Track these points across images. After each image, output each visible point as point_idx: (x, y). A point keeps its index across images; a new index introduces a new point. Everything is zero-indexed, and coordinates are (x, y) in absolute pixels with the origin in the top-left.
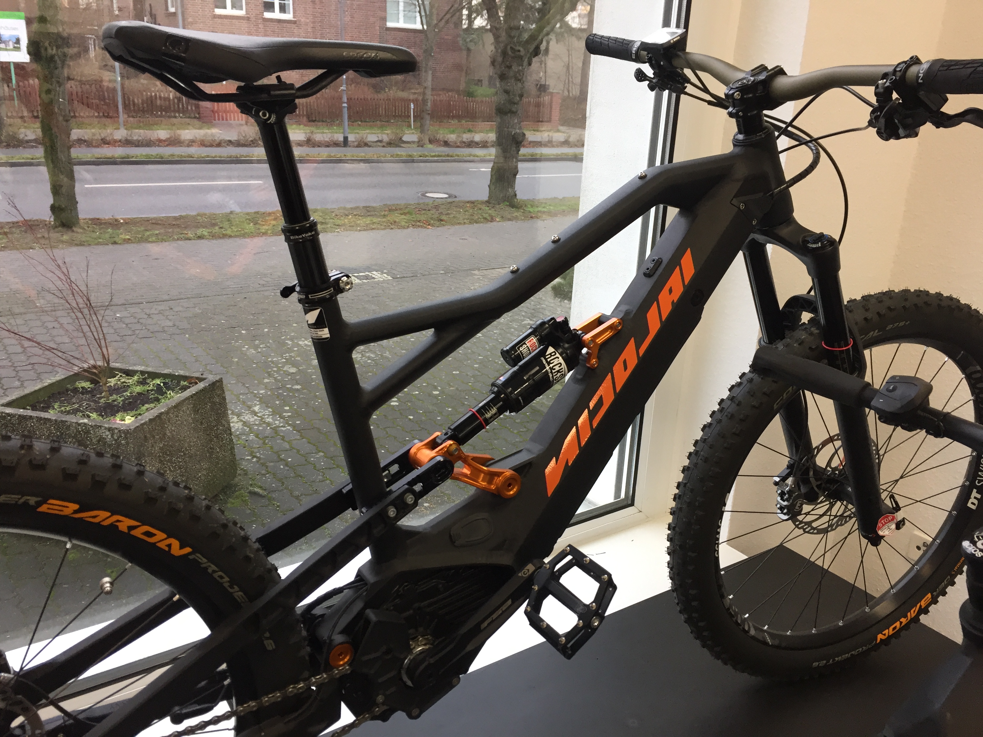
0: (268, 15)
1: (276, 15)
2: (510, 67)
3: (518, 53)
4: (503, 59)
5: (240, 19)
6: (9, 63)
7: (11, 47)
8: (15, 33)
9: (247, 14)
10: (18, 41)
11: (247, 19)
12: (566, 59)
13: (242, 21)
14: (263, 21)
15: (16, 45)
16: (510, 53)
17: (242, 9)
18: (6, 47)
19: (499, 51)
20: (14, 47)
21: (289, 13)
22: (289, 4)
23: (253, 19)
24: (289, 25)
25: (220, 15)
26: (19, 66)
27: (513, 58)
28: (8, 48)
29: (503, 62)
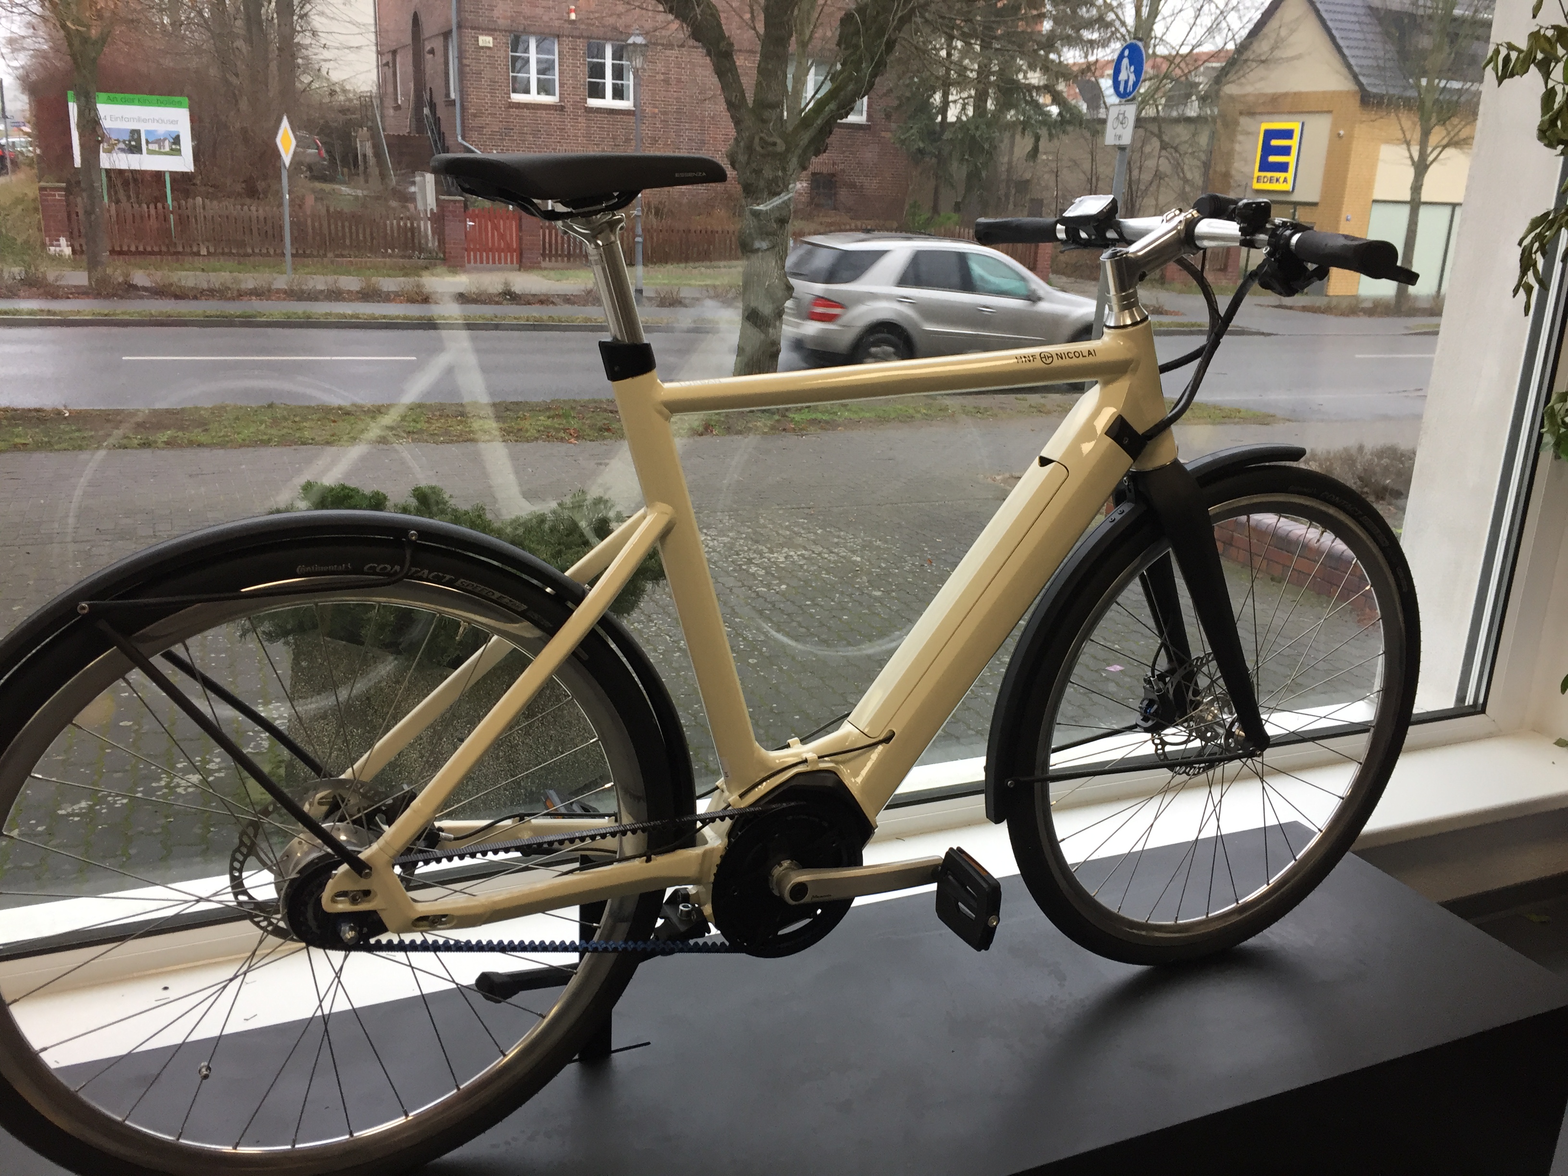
0: (593, 103)
1: (608, 102)
2: (758, 172)
3: (770, 148)
4: (750, 156)
5: (551, 110)
6: (164, 172)
7: (167, 149)
8: (172, 128)
9: (560, 101)
10: (177, 140)
11: (558, 108)
12: (1087, 166)
13: (552, 112)
14: (586, 111)
15: (174, 147)
16: (758, 149)
17: (554, 94)
18: (160, 148)
19: (742, 144)
20: (172, 149)
21: (628, 99)
22: (628, 86)
23: (569, 108)
24: (625, 118)
25: (519, 103)
26: (179, 178)
27: (763, 156)
28: (162, 150)
29: (748, 163)
